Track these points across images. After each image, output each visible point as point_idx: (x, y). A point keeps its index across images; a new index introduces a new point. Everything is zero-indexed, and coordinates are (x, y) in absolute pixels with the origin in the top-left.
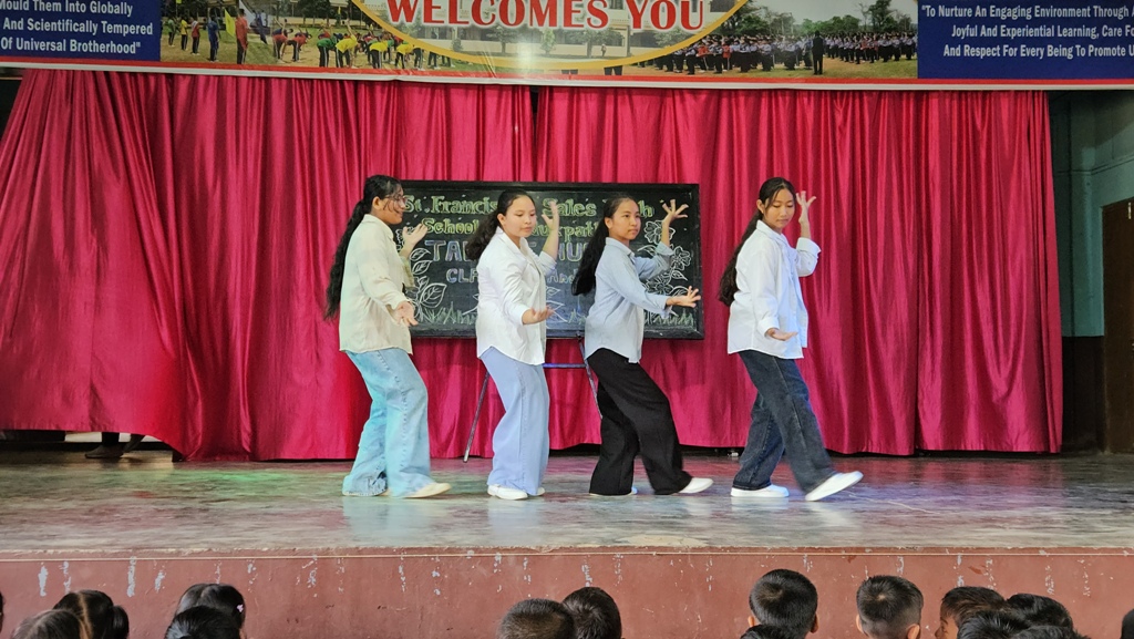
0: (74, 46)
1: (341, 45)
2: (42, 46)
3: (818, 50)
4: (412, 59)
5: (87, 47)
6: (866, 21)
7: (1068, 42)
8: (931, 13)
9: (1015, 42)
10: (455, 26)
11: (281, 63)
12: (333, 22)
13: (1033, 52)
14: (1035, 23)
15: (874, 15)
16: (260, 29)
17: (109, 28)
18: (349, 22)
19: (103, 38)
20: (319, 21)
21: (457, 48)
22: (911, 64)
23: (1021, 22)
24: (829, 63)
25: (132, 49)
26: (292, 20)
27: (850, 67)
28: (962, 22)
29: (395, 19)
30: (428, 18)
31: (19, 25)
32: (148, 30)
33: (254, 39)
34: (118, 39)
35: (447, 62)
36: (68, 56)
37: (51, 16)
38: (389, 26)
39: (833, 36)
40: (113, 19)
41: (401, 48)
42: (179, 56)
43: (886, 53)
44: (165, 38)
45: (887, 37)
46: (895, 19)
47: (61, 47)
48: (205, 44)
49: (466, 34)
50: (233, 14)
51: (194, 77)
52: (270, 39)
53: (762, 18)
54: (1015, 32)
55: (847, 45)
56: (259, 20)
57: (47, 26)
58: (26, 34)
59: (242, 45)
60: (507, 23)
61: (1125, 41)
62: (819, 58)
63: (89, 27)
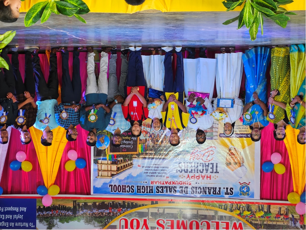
1: (262, 213)
3: (74, 210)
6: (56, 221)
8: (31, 224)
15: (53, 224)
21: (216, 212)
22: (39, 204)
24: (70, 205)
27: (62, 203)
28: (19, 220)
30: (227, 224)
38: (242, 221)
39: (69, 215)
43: (48, 209)
45: (48, 215)
46: (45, 222)
52: (290, 216)
53: (96, 223)
55: (63, 212)
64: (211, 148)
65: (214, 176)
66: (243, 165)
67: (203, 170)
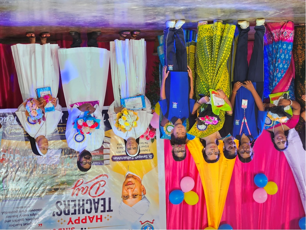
64: (101, 177)
65: (107, 217)
66: (145, 197)
67: (91, 209)
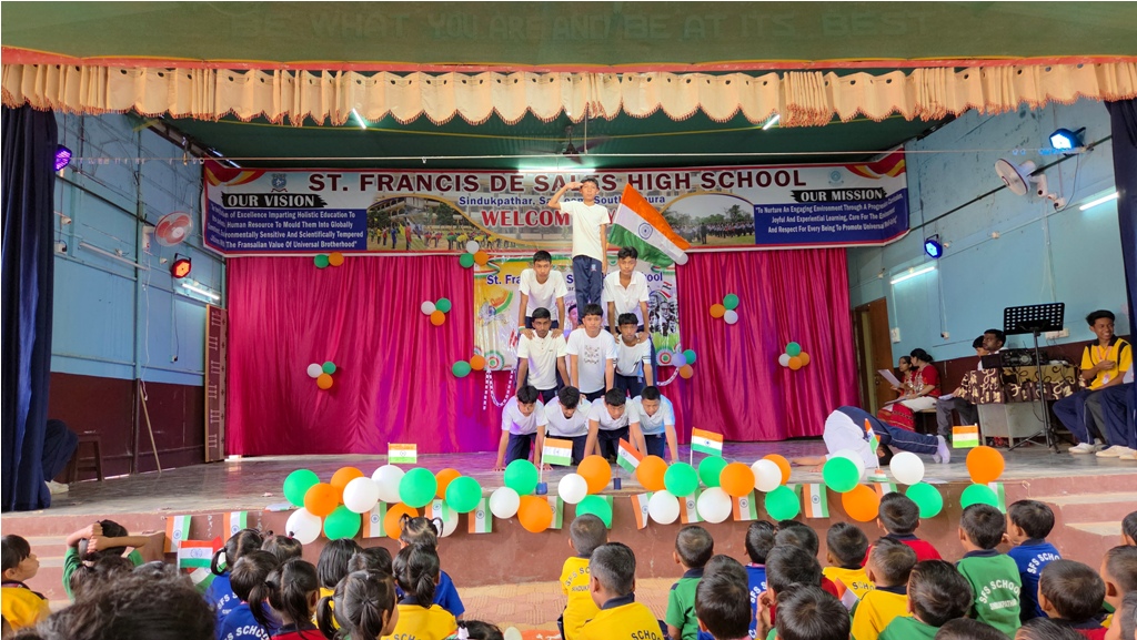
0: (323, 244)
1: (459, 239)
2: (307, 245)
3: (704, 232)
4: (496, 244)
5: (331, 244)
6: (728, 217)
7: (832, 223)
8: (761, 211)
9: (805, 225)
10: (517, 227)
11: (429, 249)
12: (455, 227)
13: (814, 229)
14: (814, 214)
15: (731, 214)
16: (418, 232)
17: (340, 235)
18: (463, 227)
19: (337, 240)
20: (448, 227)
21: (518, 238)
22: (752, 238)
23: (807, 214)
24: (709, 238)
25: (352, 245)
26: (434, 227)
27: (721, 240)
28: (777, 215)
29: (487, 224)
30: (503, 223)
31: (295, 235)
32: (361, 235)
33: (414, 237)
34: (345, 240)
35: (514, 245)
36: (319, 250)
37: (312, 230)
38: (484, 228)
39: (712, 225)
40: (343, 230)
41: (490, 239)
42: (377, 247)
43: (739, 232)
44: (369, 238)
45: (739, 224)
46: (742, 215)
47: (316, 245)
48: (389, 240)
49: (522, 231)
50: (404, 225)
51: (385, 257)
52: (422, 237)
53: (674, 216)
54: (805, 220)
55: (719, 229)
56: (417, 228)
57: (309, 235)
58: (299, 240)
59: (409, 240)
60: (543, 222)
61: (861, 222)
62: (704, 236)
63: (330, 234)
